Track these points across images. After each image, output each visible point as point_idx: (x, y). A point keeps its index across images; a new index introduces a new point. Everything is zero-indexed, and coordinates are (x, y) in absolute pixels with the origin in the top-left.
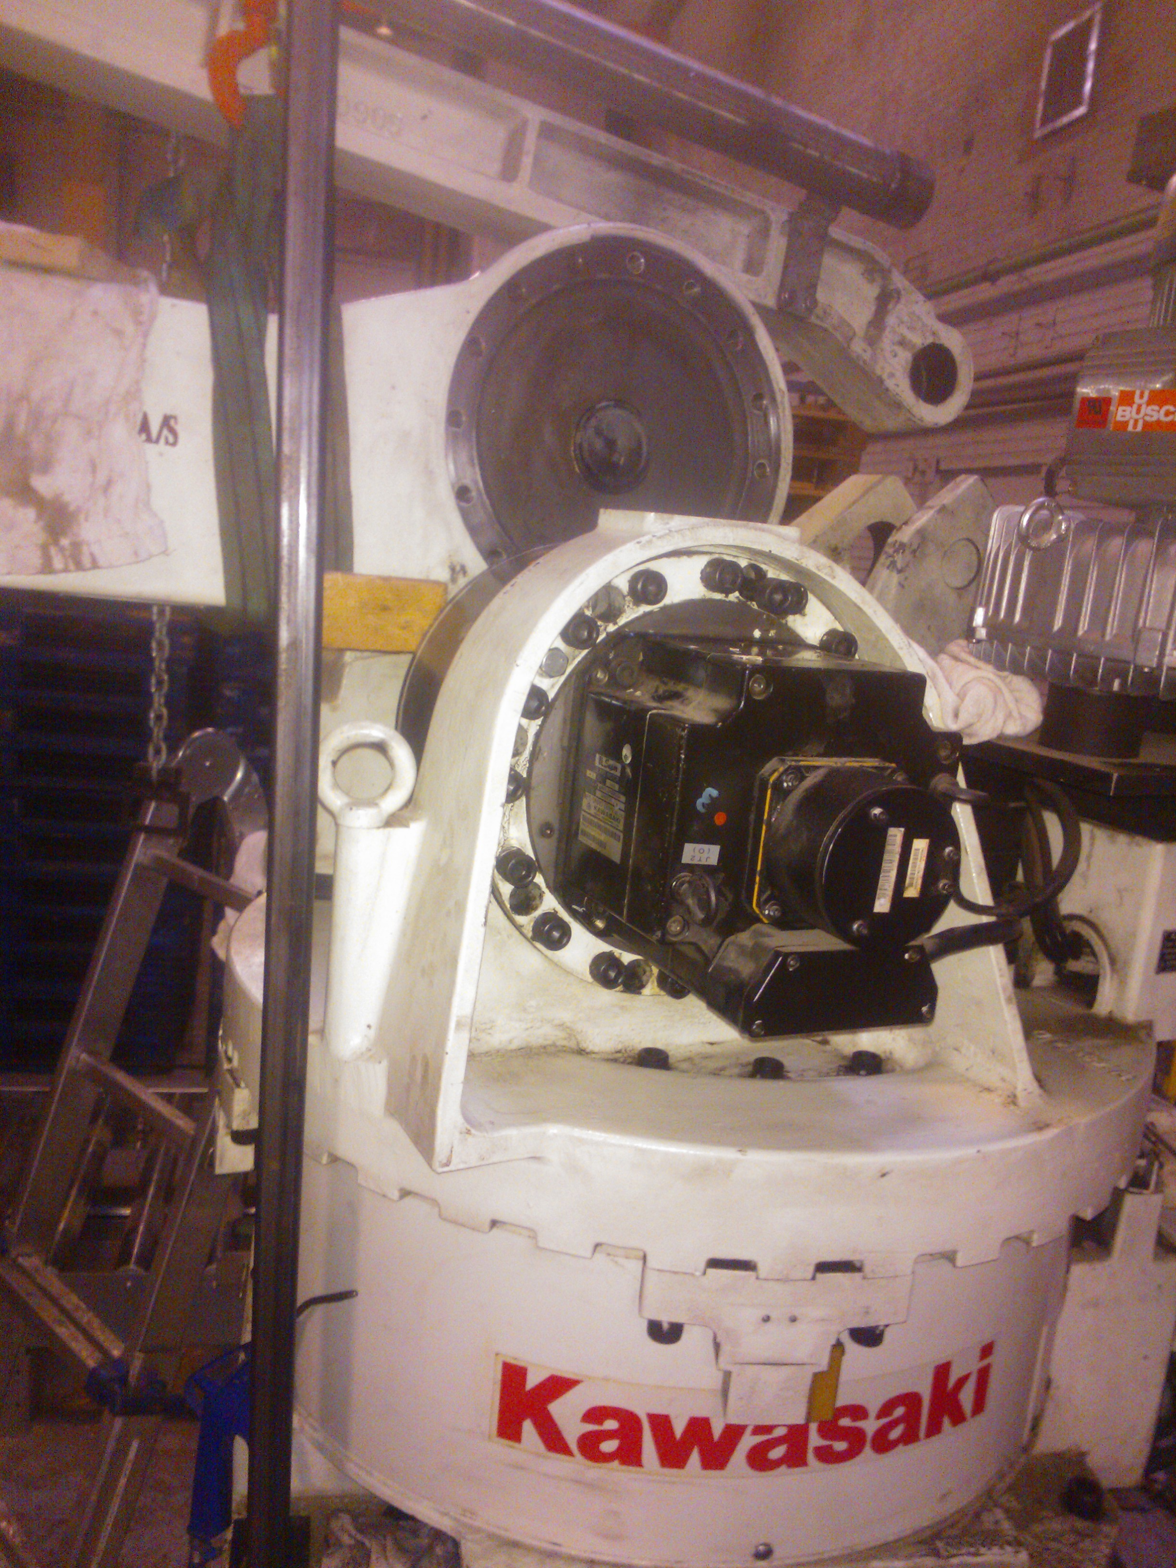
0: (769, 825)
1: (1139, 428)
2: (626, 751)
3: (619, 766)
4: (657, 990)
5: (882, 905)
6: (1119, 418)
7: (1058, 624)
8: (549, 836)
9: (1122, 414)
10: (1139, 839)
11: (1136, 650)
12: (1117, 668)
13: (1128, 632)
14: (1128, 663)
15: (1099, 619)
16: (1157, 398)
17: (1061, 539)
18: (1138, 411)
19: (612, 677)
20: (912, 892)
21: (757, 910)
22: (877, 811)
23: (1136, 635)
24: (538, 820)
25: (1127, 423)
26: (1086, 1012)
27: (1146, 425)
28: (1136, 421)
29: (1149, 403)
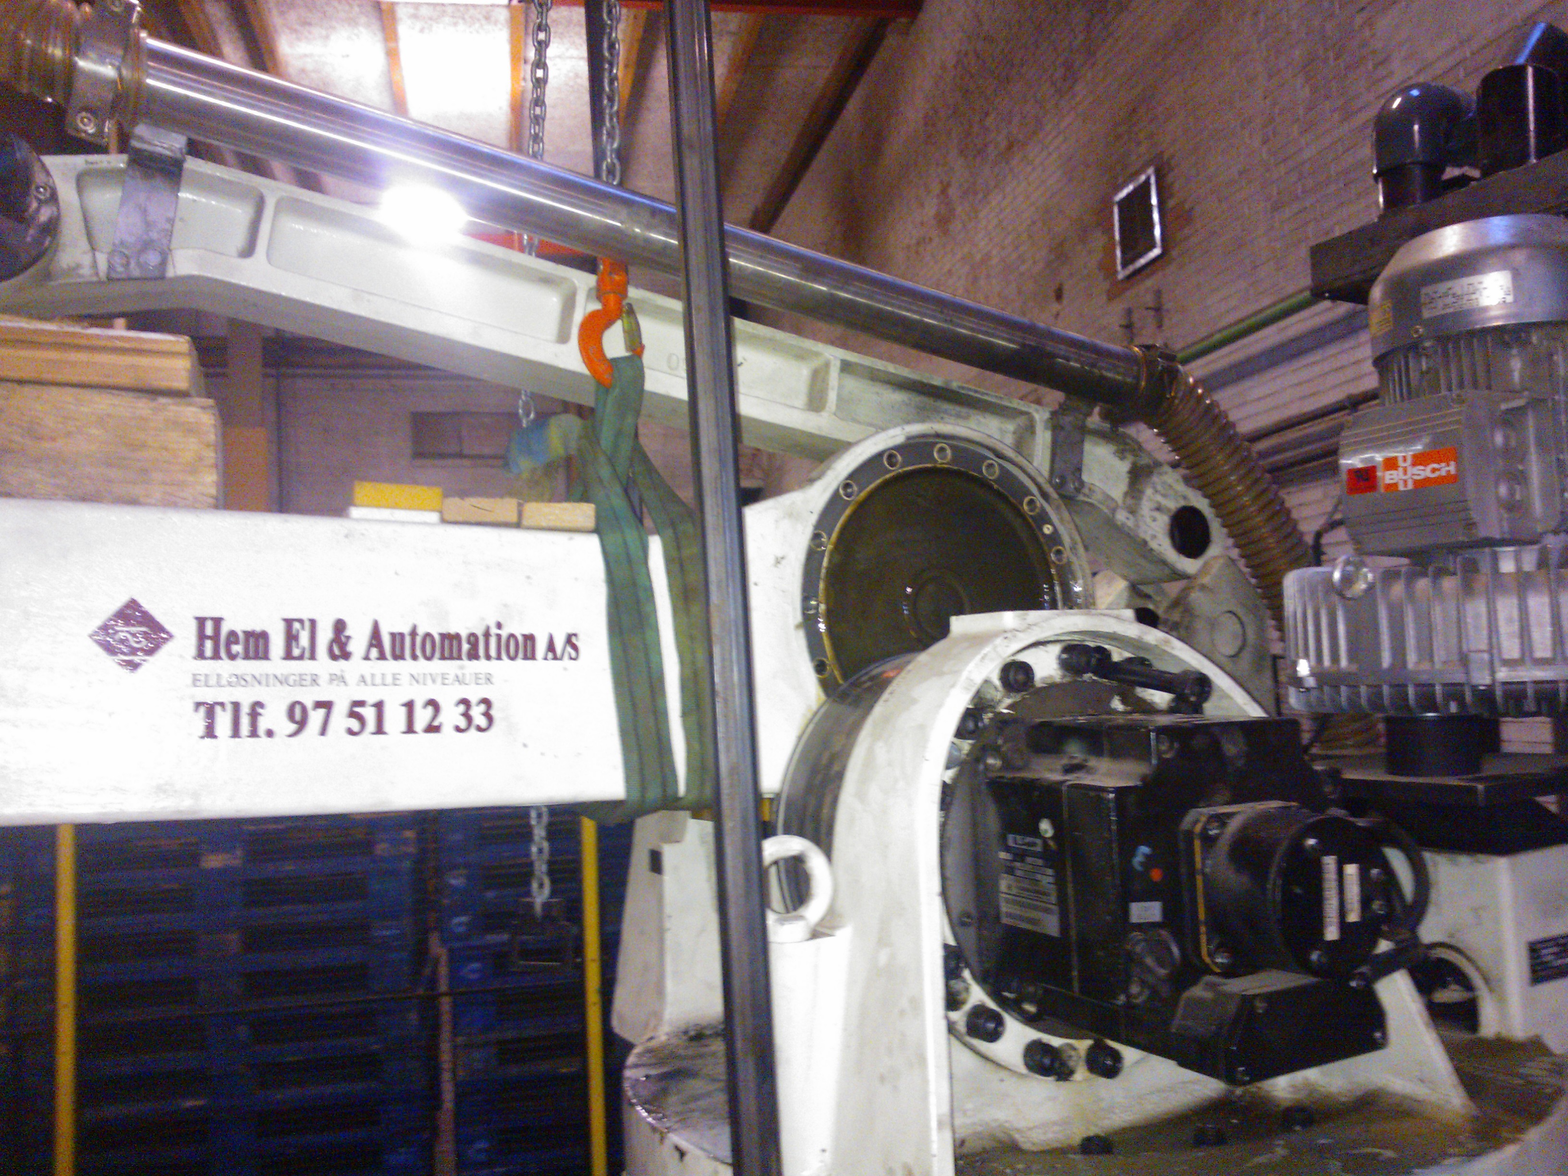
0: (1204, 874)
1: (1410, 486)
2: (1045, 826)
3: (1039, 841)
4: (1087, 1074)
5: (1332, 933)
6: (1388, 481)
7: (1386, 659)
8: (969, 925)
9: (1388, 477)
10: (1481, 857)
11: (1467, 673)
12: (1454, 691)
13: (1455, 657)
14: (1462, 685)
15: (1427, 652)
16: (1419, 460)
17: (1371, 587)
18: (1405, 473)
19: (1004, 759)
20: (1353, 917)
21: (1207, 960)
22: (1311, 842)
23: (1464, 660)
24: (957, 909)
25: (1396, 485)
26: (1473, 1037)
27: (1416, 482)
28: (1405, 481)
29: (1414, 464)
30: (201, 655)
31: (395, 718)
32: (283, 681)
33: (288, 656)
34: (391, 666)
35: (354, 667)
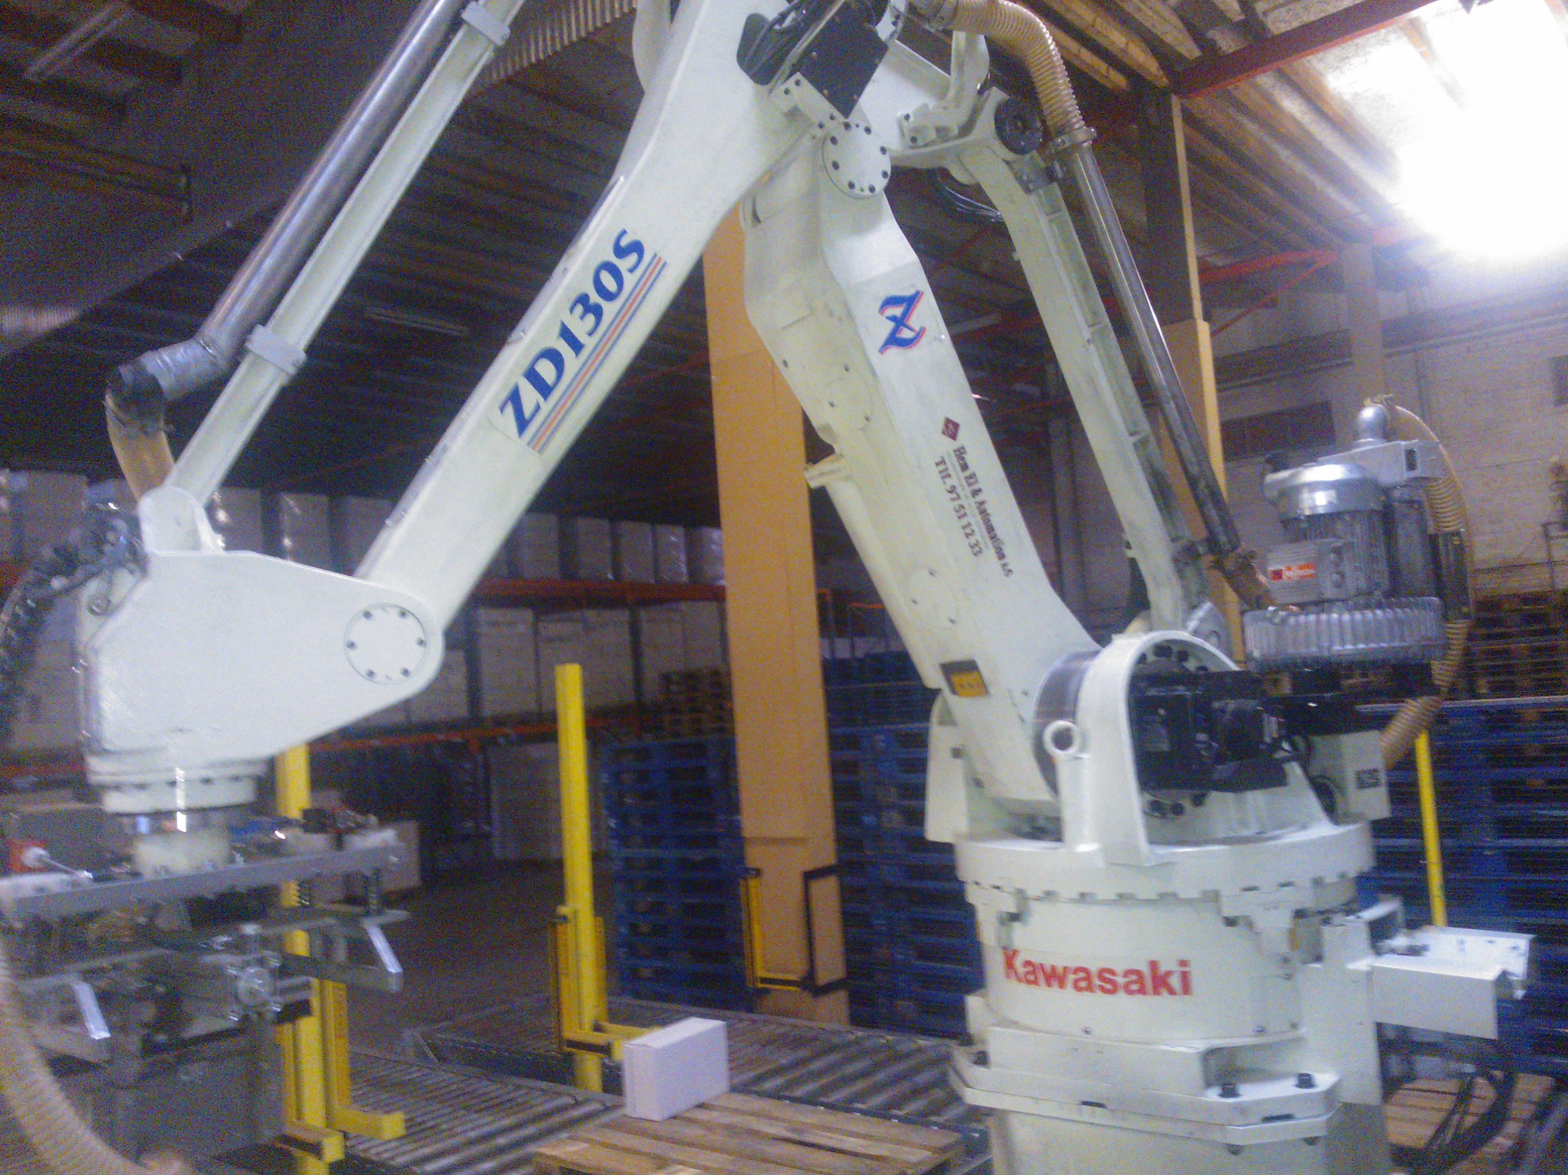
2: (1161, 711)
3: (1158, 717)
6: (1287, 575)
16: (1302, 568)
18: (1295, 572)
25: (1291, 577)
27: (1299, 577)
28: (1295, 576)
29: (1298, 569)
30: (955, 451)
31: (964, 521)
32: (959, 479)
33: (966, 478)
34: (976, 512)
35: (972, 501)
